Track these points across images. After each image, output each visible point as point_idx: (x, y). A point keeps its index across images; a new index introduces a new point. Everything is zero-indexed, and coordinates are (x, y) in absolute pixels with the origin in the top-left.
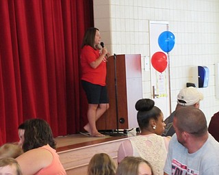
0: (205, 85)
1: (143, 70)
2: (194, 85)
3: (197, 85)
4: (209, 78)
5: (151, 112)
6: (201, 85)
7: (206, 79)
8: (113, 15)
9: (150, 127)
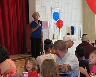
0: (74, 34)
1: (49, 28)
2: (69, 34)
3: (71, 34)
4: (76, 31)
5: (50, 45)
6: (73, 34)
7: (75, 32)
8: (36, 5)
9: (49, 51)
